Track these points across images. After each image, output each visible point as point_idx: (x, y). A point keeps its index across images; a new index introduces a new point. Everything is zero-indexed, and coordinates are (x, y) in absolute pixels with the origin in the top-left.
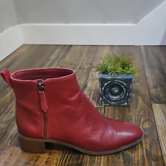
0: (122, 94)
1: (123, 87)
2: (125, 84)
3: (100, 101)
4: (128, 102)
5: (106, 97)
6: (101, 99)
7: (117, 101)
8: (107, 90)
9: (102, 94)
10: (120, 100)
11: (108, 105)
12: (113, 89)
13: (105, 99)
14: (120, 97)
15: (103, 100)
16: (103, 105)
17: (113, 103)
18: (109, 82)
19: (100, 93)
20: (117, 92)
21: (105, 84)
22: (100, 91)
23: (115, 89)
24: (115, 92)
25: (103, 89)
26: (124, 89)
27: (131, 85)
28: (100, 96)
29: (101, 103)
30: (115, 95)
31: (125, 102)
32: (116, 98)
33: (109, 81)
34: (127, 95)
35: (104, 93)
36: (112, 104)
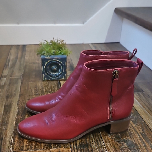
0: (60, 70)
1: (60, 64)
2: (61, 63)
3: (43, 77)
4: (65, 77)
5: (47, 73)
6: (44, 75)
7: (57, 76)
8: (48, 68)
10: (59, 76)
11: (50, 80)
12: (53, 67)
13: (47, 75)
14: (59, 73)
15: (46, 76)
16: (46, 80)
17: (53, 78)
18: (49, 61)
19: (43, 70)
20: (55, 69)
21: (46, 63)
22: (43, 69)
23: (54, 67)
24: (54, 69)
25: (45, 67)
26: (61, 66)
27: (66, 63)
28: (43, 73)
29: (44, 79)
30: (55, 71)
31: (63, 77)
32: (56, 74)
34: (64, 71)
35: (46, 70)
36: (53, 79)
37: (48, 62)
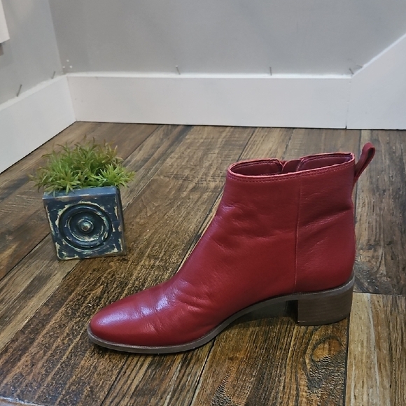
0: (102, 229)
1: (99, 214)
2: (103, 208)
3: (57, 250)
4: (118, 247)
5: (67, 240)
6: (58, 246)
7: (95, 246)
8: (67, 225)
9: (59, 235)
10: (101, 244)
11: (77, 257)
12: (80, 221)
13: (66, 245)
14: (100, 236)
15: (64, 248)
16: (67, 258)
17: (86, 252)
18: (67, 207)
19: (53, 233)
20: (89, 227)
21: (60, 213)
22: (52, 230)
23: (84, 221)
24: (85, 228)
25: (57, 222)
26: (104, 218)
28: (55, 239)
29: (62, 255)
30: (90, 233)
31: (113, 248)
32: (92, 239)
33: (66, 203)
34: (114, 231)
35: (63, 232)
36: (86, 255)
37: (64, 209)
